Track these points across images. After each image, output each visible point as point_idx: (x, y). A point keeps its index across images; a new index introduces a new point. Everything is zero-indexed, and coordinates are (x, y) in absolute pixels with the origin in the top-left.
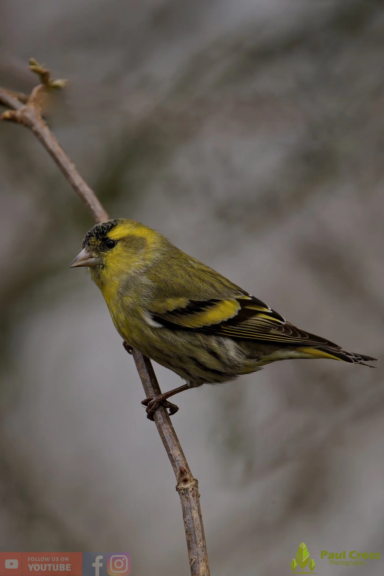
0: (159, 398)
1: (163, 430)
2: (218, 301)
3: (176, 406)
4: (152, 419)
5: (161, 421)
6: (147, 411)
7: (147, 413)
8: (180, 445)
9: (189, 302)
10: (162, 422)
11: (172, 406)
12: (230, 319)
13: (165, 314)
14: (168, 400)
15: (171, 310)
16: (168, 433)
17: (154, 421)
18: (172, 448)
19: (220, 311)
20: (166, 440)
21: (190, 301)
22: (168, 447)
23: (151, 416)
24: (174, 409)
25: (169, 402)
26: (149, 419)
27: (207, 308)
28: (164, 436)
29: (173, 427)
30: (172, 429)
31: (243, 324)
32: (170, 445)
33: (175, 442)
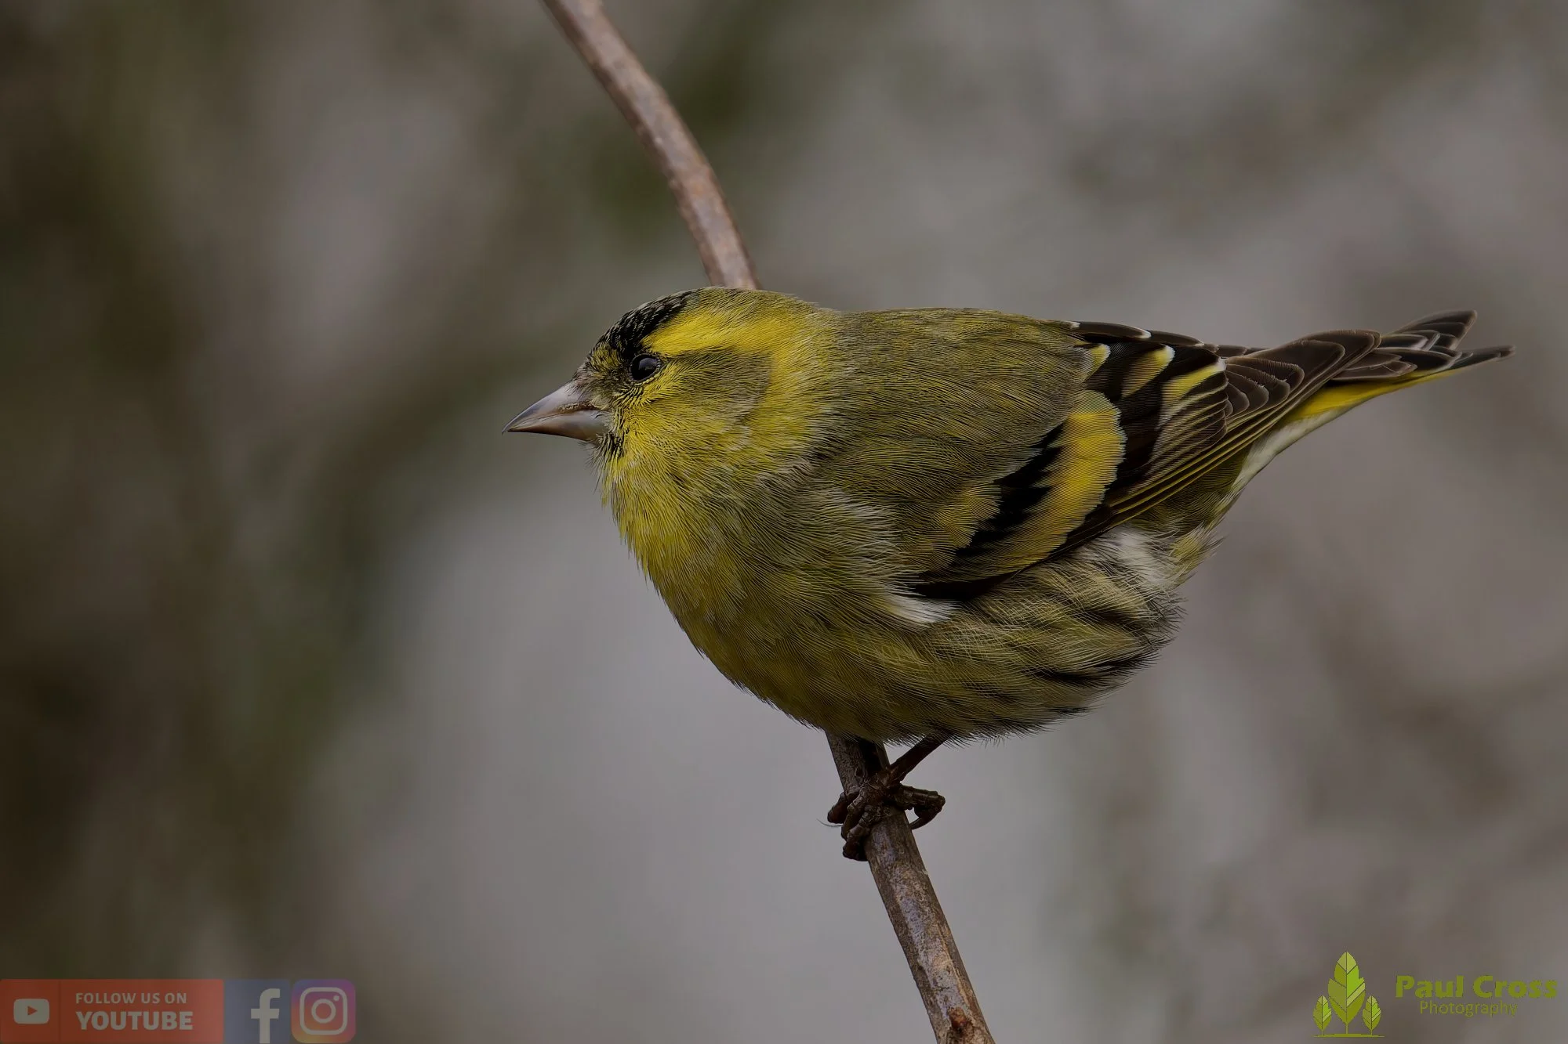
0: (877, 788)
1: (894, 887)
2: (1057, 433)
3: (935, 793)
4: (861, 857)
5: (887, 856)
6: (844, 835)
7: (846, 839)
8: (952, 938)
9: (998, 489)
10: (891, 858)
11: (922, 798)
12: (1119, 466)
13: (953, 565)
14: (906, 782)
15: (966, 542)
16: (913, 897)
17: (866, 860)
18: (923, 948)
19: (1081, 462)
20: (904, 918)
21: (996, 482)
22: (912, 943)
23: (856, 850)
24: (929, 806)
25: (911, 789)
26: (851, 858)
27: (1049, 472)
28: (898, 906)
29: (927, 876)
30: (926, 882)
31: (1161, 458)
32: (916, 935)
33: (935, 928)
